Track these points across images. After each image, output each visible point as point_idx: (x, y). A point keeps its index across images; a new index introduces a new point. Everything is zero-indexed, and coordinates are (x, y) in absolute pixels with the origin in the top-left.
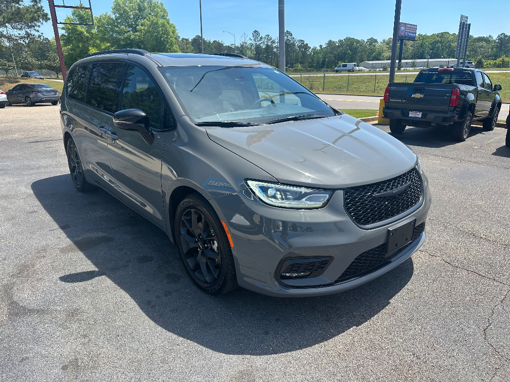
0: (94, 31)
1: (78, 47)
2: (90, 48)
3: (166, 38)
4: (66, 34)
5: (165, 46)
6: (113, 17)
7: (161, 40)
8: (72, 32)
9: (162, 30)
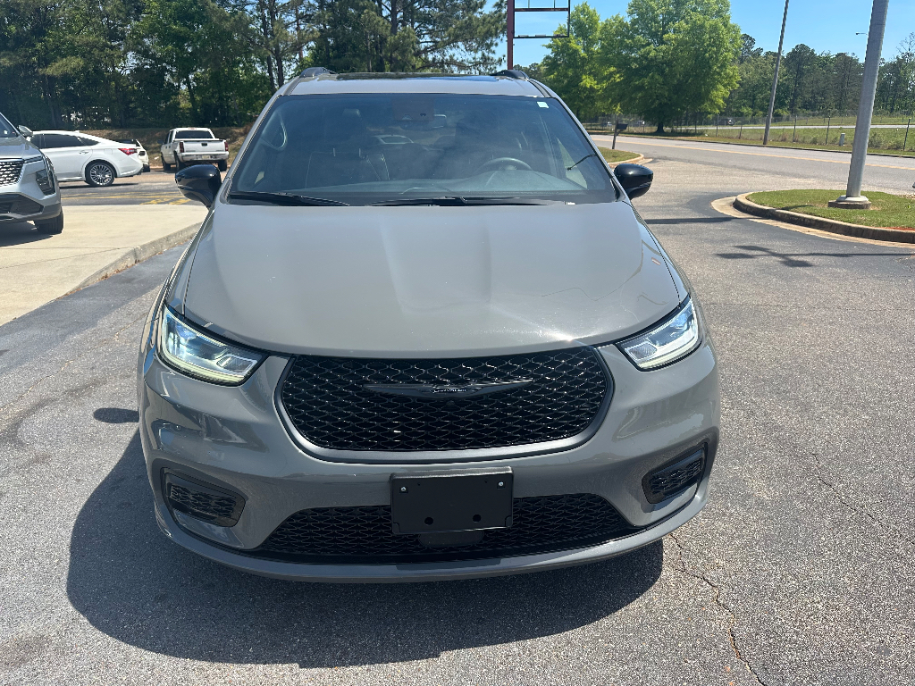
0: (596, 48)
1: (566, 76)
2: (584, 77)
3: (716, 53)
4: (552, 56)
5: (710, 68)
6: (628, 20)
7: (704, 58)
8: (563, 52)
9: (710, 38)
